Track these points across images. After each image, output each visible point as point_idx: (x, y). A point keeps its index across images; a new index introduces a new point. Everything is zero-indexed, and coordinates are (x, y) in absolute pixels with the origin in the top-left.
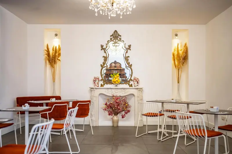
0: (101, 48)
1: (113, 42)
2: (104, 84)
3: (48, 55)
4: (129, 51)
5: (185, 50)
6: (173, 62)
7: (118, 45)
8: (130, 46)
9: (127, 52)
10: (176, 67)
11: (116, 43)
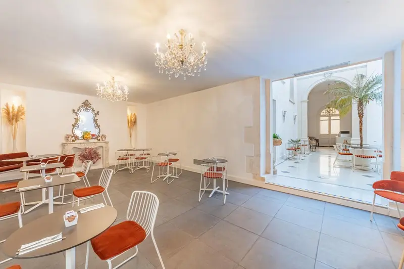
0: (72, 112)
1: (84, 108)
2: (75, 140)
3: (8, 113)
4: (97, 115)
5: (135, 118)
6: (128, 125)
8: (98, 112)
9: (96, 116)
11: (87, 109)
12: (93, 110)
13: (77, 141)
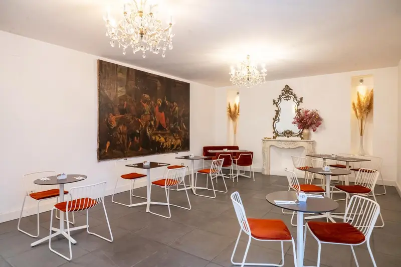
0: (273, 103)
1: (284, 96)
2: (276, 137)
3: (230, 111)
4: (300, 103)
5: (370, 98)
6: (354, 112)
7: (289, 98)
8: (301, 99)
9: (298, 105)
10: (357, 117)
11: (288, 97)
12: (295, 97)
13: (278, 138)
